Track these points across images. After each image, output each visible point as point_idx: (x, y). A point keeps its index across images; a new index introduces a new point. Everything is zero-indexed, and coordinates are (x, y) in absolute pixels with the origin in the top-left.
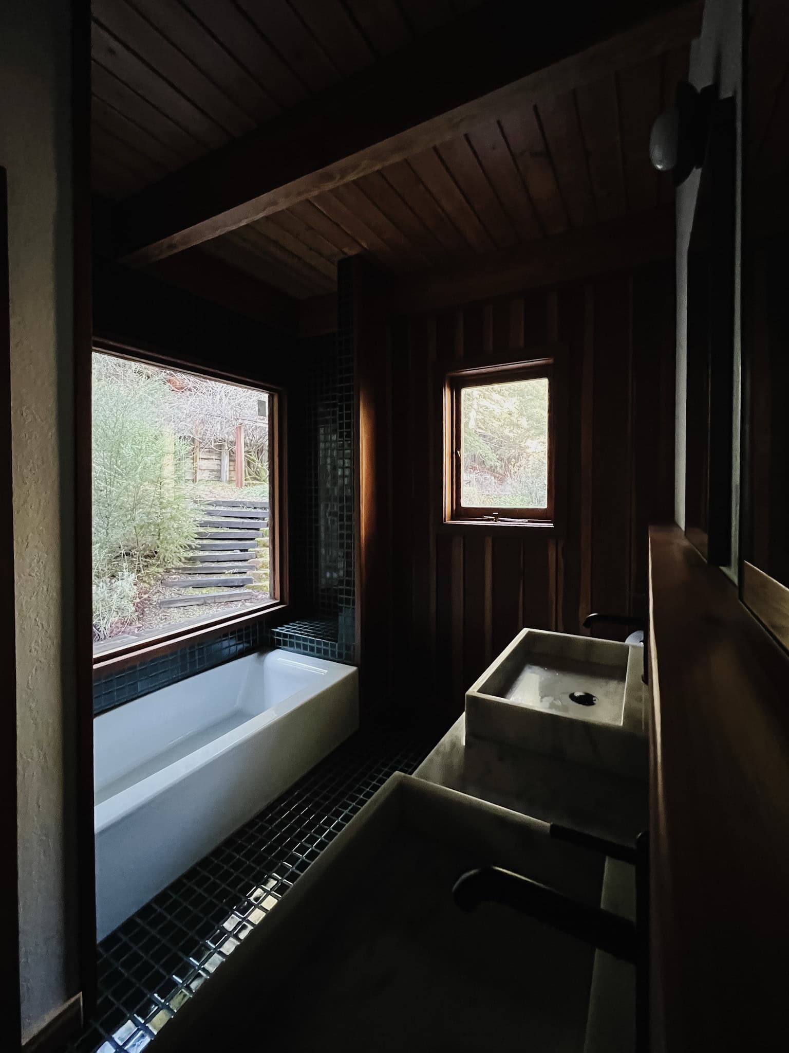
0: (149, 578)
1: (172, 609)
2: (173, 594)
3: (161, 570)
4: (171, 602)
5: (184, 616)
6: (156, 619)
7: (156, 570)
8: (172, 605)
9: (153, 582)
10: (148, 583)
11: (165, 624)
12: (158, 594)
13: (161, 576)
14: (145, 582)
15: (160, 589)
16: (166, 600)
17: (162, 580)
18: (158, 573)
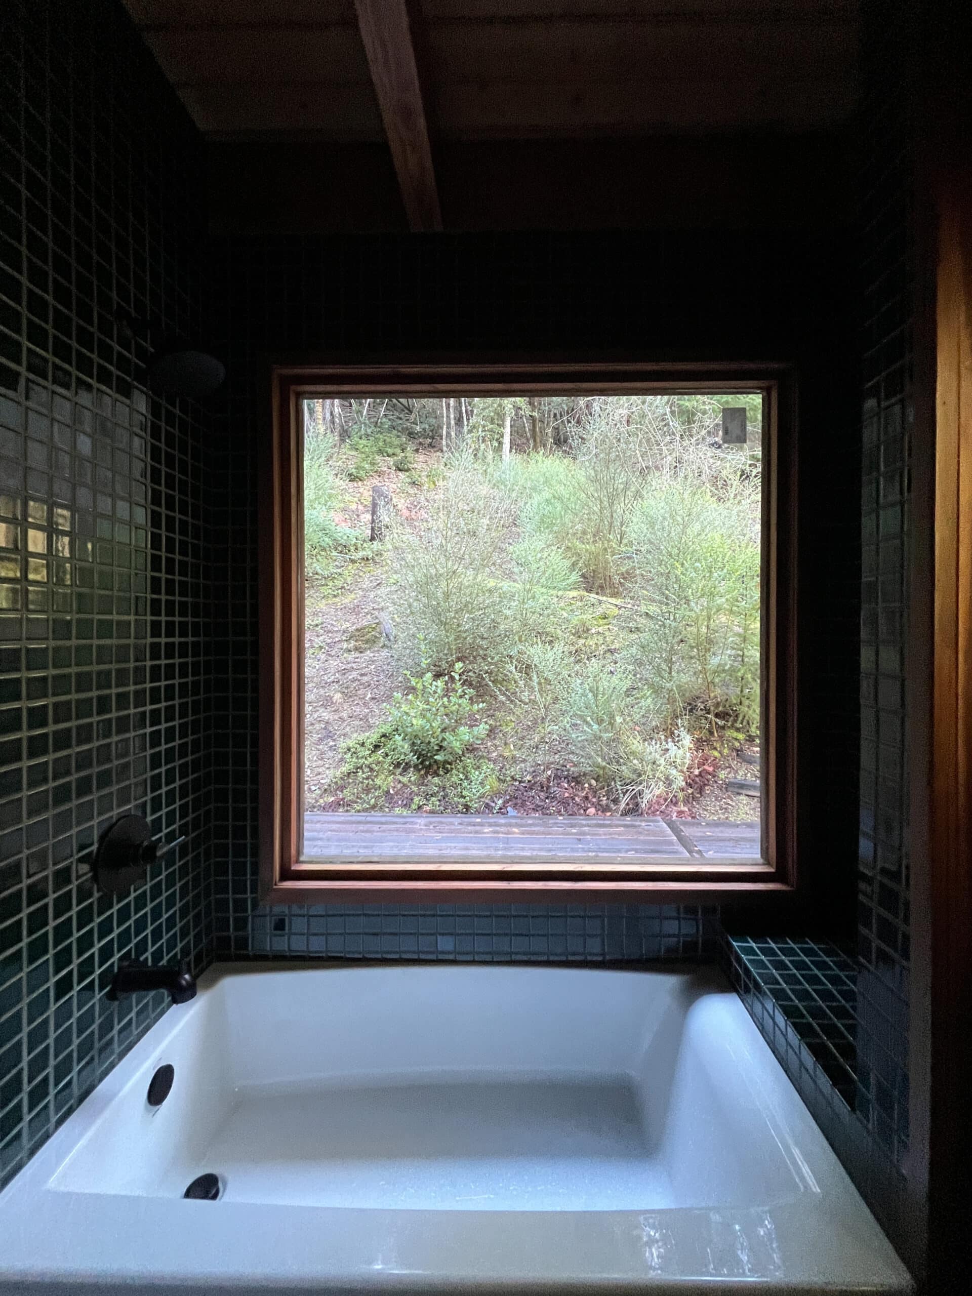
0: (723, 744)
1: (741, 797)
2: (749, 775)
3: (741, 736)
4: (742, 786)
5: (752, 812)
6: (715, 806)
7: (735, 734)
8: (744, 792)
9: (726, 751)
10: (720, 752)
11: (722, 817)
12: (728, 770)
13: (737, 744)
14: (715, 749)
15: (734, 764)
16: (736, 781)
17: (739, 752)
18: (736, 739)
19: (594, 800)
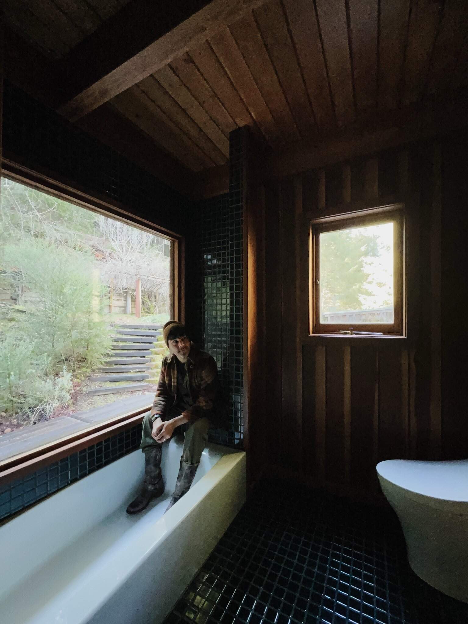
0: (81, 375)
1: (96, 397)
2: (96, 386)
3: (89, 370)
4: (95, 392)
6: (85, 404)
7: (86, 370)
8: (97, 394)
9: (83, 378)
10: (80, 379)
11: (91, 407)
12: (86, 386)
13: (88, 374)
14: (78, 378)
15: (88, 383)
16: (92, 390)
17: (89, 377)
18: (87, 372)
19: (8, 423)
